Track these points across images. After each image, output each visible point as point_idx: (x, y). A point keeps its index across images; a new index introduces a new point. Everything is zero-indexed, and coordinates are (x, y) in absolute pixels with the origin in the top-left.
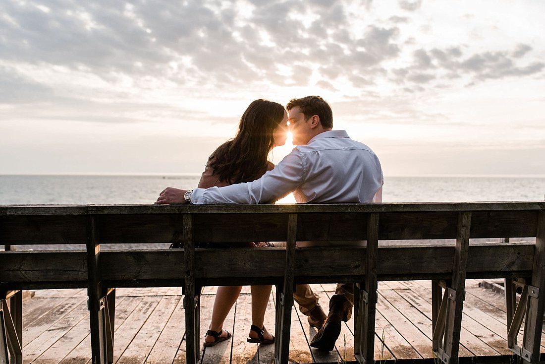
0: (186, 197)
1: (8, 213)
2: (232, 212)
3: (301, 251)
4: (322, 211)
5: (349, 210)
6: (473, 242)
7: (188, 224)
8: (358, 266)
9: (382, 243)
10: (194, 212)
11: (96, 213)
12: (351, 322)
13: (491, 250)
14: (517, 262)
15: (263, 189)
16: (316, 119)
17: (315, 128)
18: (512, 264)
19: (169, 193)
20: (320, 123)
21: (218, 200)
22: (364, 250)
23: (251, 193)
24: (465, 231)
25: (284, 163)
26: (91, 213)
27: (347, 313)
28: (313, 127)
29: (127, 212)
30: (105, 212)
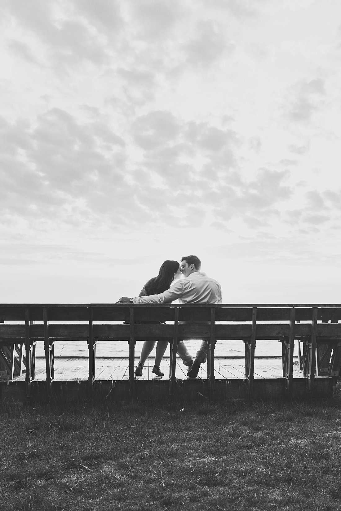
0: (131, 301)
1: (58, 306)
2: (151, 306)
3: (180, 325)
4: (189, 307)
5: (202, 306)
6: (258, 322)
7: (132, 312)
8: (207, 333)
9: (217, 323)
10: (135, 306)
11: (94, 306)
12: (206, 363)
13: (268, 326)
14: (281, 332)
15: (165, 297)
16: (193, 266)
17: (193, 270)
18: (279, 333)
19: (123, 299)
20: (195, 268)
21: (145, 302)
22: (210, 325)
23: (159, 299)
24: (254, 316)
25: (174, 286)
26: (91, 306)
27: (204, 359)
28: (191, 269)
29: (107, 306)
30: (97, 306)
